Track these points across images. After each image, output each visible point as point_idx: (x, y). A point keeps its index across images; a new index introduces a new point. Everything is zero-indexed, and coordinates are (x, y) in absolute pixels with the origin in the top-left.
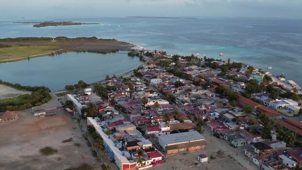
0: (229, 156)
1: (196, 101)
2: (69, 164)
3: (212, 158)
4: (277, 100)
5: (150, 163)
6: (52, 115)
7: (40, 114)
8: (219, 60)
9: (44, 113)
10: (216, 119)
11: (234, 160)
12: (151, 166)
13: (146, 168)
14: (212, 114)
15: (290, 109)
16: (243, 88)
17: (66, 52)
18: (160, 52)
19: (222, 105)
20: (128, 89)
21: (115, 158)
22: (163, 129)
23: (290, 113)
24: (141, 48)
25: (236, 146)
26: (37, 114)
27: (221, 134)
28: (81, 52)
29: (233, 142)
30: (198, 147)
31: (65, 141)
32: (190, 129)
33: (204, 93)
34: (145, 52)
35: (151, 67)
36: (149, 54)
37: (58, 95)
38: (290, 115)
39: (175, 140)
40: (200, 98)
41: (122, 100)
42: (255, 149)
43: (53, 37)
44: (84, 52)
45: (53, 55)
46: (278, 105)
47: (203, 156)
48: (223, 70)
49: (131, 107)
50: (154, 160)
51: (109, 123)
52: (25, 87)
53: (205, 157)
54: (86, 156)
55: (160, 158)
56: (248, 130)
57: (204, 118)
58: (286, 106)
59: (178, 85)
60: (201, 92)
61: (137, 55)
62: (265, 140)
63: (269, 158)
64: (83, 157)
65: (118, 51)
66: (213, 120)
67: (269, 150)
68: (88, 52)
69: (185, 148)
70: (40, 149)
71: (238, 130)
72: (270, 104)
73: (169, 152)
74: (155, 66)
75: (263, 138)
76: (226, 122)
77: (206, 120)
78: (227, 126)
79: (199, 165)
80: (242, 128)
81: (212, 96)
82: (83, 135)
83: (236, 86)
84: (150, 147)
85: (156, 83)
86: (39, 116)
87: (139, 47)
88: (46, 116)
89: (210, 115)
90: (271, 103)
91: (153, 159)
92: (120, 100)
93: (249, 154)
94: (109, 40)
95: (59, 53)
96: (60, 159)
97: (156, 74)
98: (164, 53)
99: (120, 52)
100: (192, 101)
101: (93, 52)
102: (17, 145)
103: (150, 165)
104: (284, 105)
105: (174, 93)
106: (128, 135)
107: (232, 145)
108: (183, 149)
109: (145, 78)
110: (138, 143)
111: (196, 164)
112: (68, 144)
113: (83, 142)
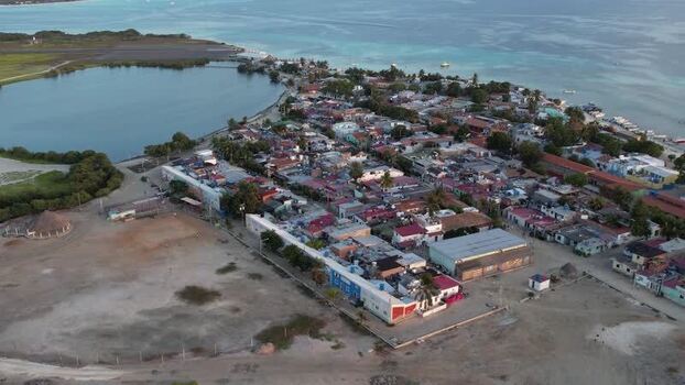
0: (584, 273)
1: (459, 166)
2: (263, 319)
3: (554, 280)
4: (622, 157)
5: (439, 300)
6: (152, 216)
7: (123, 215)
8: (453, 76)
9: (133, 212)
10: (522, 201)
11: (598, 281)
12: (445, 306)
13: (435, 310)
14: (511, 191)
15: (652, 175)
16: (537, 137)
17: (82, 67)
18: (312, 63)
19: (518, 174)
20: (297, 149)
21: (362, 297)
22: (431, 229)
23: (656, 182)
24: (264, 55)
25: (587, 253)
26: (117, 216)
27: (548, 232)
28: (119, 66)
29: (579, 247)
30: (518, 262)
31: (223, 271)
32: (481, 226)
33: (466, 149)
34: (279, 63)
35: (312, 96)
36: (290, 68)
37: (136, 169)
38: (657, 186)
39: (471, 250)
40: (464, 161)
41: (298, 173)
42: (635, 256)
43: (29, 33)
44: (128, 66)
45: (53, 75)
46: (629, 168)
47: (539, 278)
48: (474, 99)
49: (327, 188)
50: (445, 294)
51: (301, 224)
52: (43, 154)
53: (544, 280)
54: (292, 299)
55: (456, 289)
56: (595, 219)
57: (498, 201)
58: (643, 170)
59: (398, 134)
60: (458, 148)
61: (261, 71)
62: (638, 238)
63: (667, 271)
64: (286, 302)
65: (208, 62)
66: (516, 204)
67: (661, 257)
68: (138, 65)
69: (494, 264)
70: (176, 293)
71: (576, 221)
72: (609, 166)
73: (467, 275)
74: (320, 94)
75: (633, 234)
76: (549, 207)
77: (503, 206)
78: (553, 216)
79: (537, 297)
80: (584, 217)
81: (486, 155)
82: (254, 254)
83: (522, 133)
84: (424, 268)
85: (346, 131)
86: (122, 220)
87: (257, 52)
88: (138, 218)
89: (509, 194)
90: (612, 164)
91: (443, 292)
92: (293, 174)
93: (624, 267)
94: (171, 36)
95: (68, 70)
96: (237, 310)
97: (336, 112)
98: (323, 65)
99: (211, 63)
100: (451, 167)
101: (150, 66)
102: (115, 287)
103: (440, 304)
104: (639, 168)
105: (400, 151)
106: (362, 246)
107: (578, 253)
108: (491, 267)
109: (313, 121)
110: (399, 261)
111: (531, 295)
112: (230, 276)
113: (265, 270)
